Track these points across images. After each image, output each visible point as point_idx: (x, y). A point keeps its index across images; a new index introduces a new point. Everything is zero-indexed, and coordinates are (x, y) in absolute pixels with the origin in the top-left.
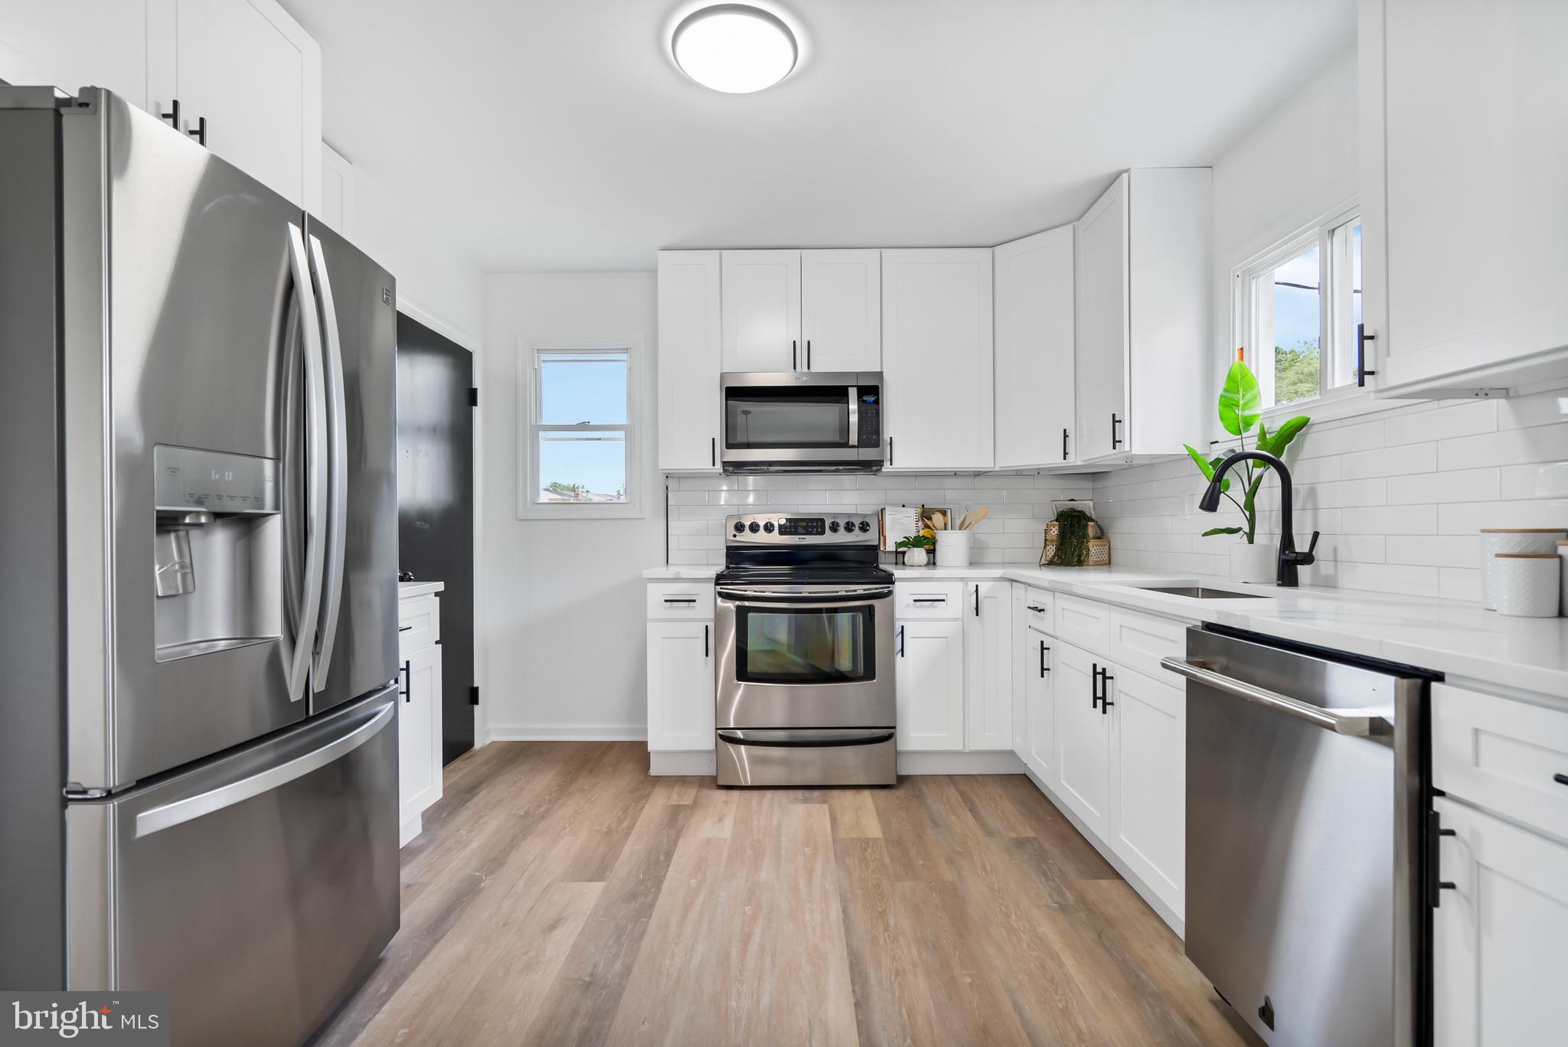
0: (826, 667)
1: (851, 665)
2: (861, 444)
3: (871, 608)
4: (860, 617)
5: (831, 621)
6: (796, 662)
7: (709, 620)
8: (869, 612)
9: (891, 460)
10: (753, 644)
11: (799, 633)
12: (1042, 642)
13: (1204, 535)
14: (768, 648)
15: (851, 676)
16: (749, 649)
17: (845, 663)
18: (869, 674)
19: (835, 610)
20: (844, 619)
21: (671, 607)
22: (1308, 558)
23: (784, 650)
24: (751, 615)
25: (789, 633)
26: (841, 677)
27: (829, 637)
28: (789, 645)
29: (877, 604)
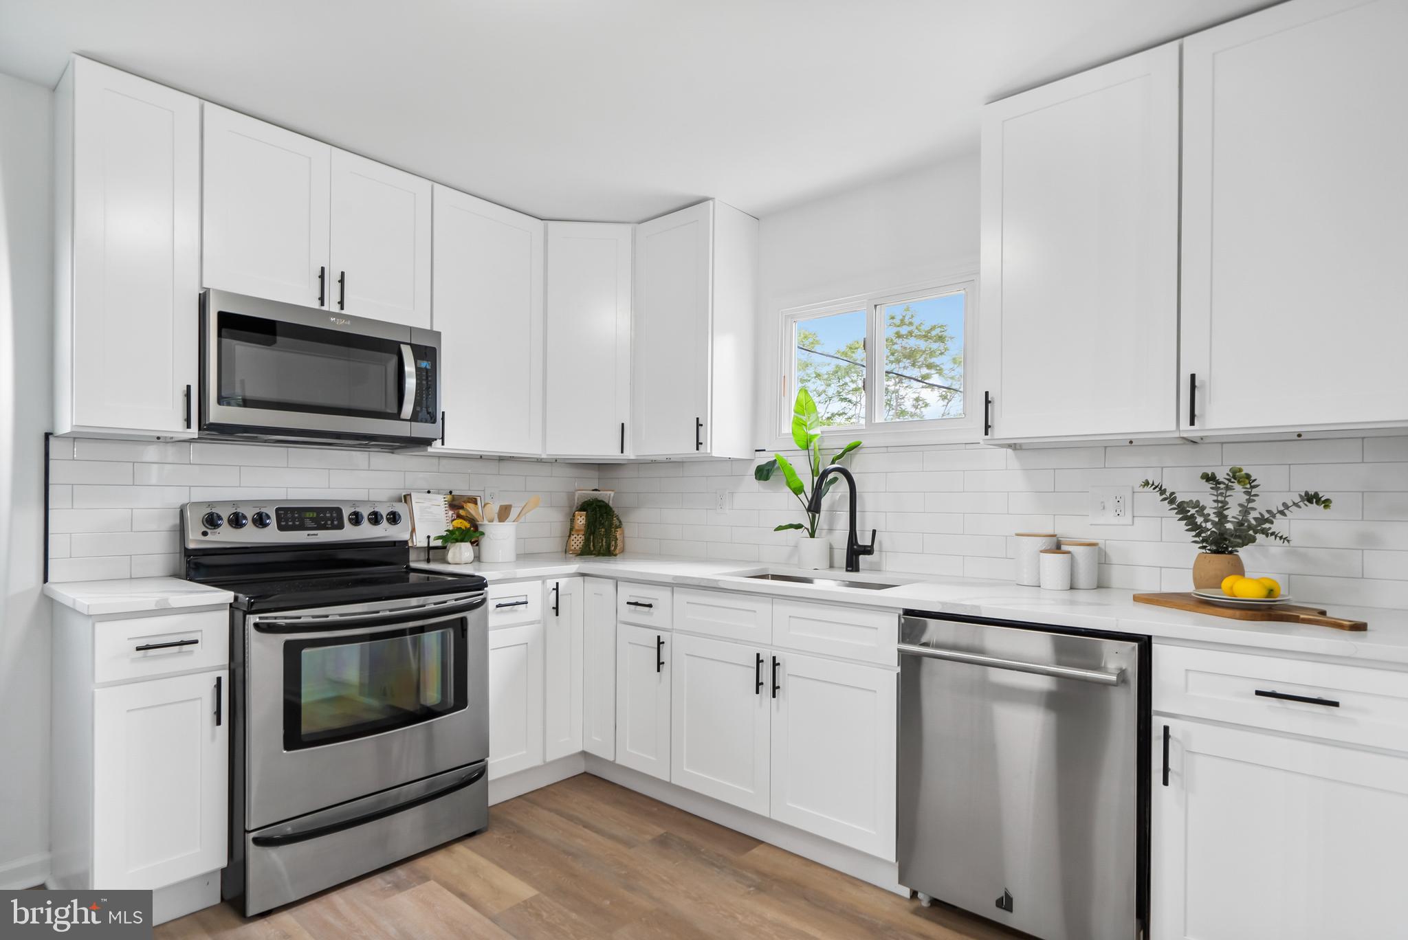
0: (409, 705)
1: (440, 697)
2: (415, 418)
3: (463, 621)
4: (451, 633)
5: (417, 645)
6: (371, 706)
7: (221, 668)
8: (462, 626)
9: (443, 438)
10: (309, 693)
11: (374, 668)
12: (659, 637)
13: (777, 529)
14: (330, 694)
15: (439, 709)
16: (304, 700)
17: (432, 696)
18: (461, 701)
19: (422, 629)
20: (431, 640)
21: (145, 657)
22: (868, 550)
23: (353, 693)
24: (306, 652)
25: (361, 669)
26: (430, 713)
27: (414, 666)
28: (362, 685)
29: (471, 616)
